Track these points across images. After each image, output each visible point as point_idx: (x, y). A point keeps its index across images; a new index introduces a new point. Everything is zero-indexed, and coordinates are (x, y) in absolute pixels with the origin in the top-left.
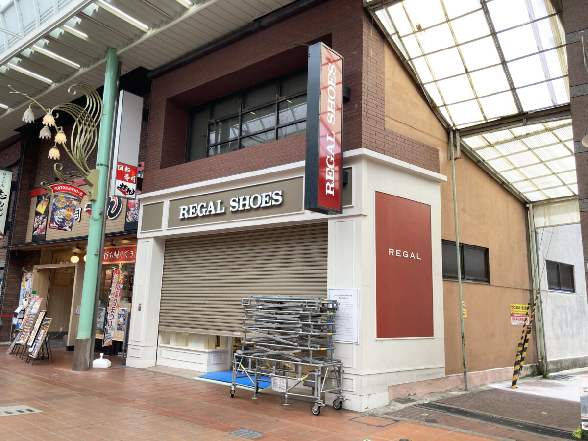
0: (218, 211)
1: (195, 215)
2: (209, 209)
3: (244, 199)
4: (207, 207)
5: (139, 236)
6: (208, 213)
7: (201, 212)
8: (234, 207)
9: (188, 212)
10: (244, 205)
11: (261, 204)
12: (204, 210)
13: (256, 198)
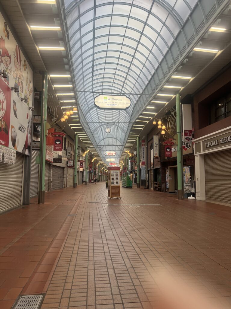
1: (210, 146)
5: (195, 155)
6: (213, 145)
8: (221, 142)
10: (224, 141)
11: (229, 140)
13: (227, 138)
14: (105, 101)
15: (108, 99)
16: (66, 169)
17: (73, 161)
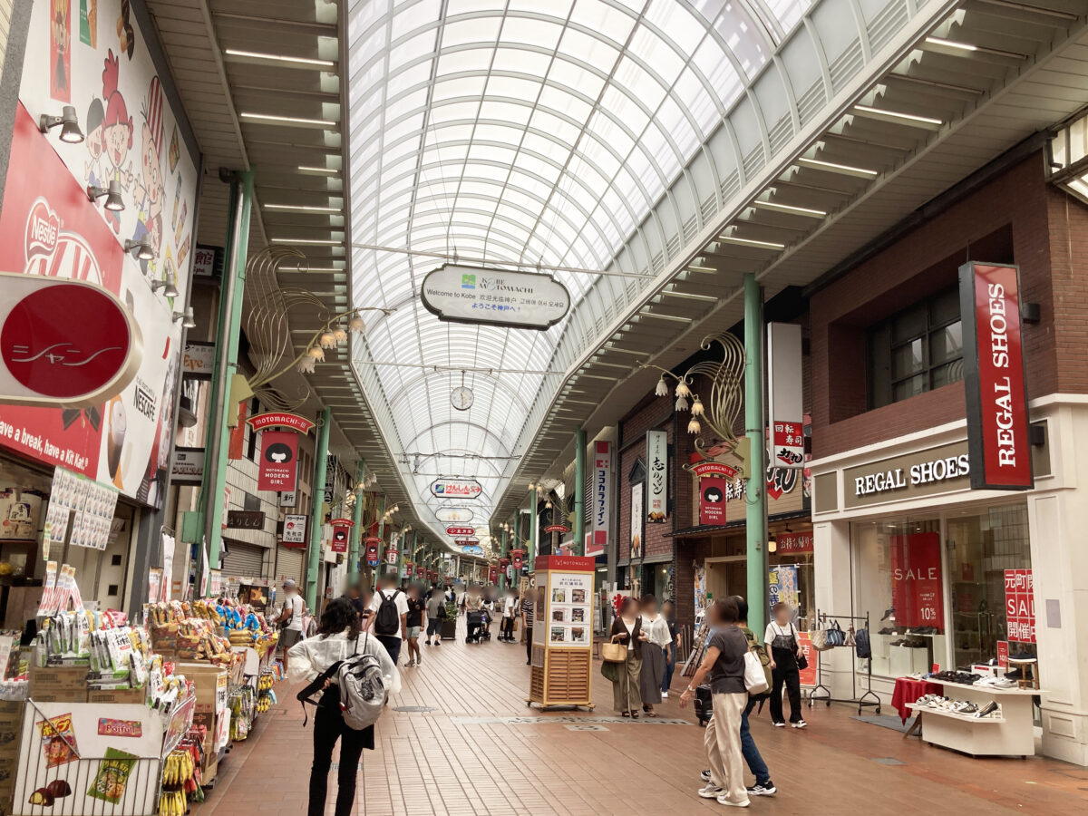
0: (899, 485)
1: (873, 490)
2: (888, 482)
3: (927, 468)
4: (885, 479)
5: (814, 519)
6: (887, 488)
7: (880, 486)
8: (916, 479)
9: (865, 485)
10: (927, 476)
11: (946, 474)
12: (883, 483)
13: (940, 465)
14: (467, 291)
15: (477, 285)
16: (272, 554)
17: (304, 522)
